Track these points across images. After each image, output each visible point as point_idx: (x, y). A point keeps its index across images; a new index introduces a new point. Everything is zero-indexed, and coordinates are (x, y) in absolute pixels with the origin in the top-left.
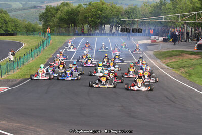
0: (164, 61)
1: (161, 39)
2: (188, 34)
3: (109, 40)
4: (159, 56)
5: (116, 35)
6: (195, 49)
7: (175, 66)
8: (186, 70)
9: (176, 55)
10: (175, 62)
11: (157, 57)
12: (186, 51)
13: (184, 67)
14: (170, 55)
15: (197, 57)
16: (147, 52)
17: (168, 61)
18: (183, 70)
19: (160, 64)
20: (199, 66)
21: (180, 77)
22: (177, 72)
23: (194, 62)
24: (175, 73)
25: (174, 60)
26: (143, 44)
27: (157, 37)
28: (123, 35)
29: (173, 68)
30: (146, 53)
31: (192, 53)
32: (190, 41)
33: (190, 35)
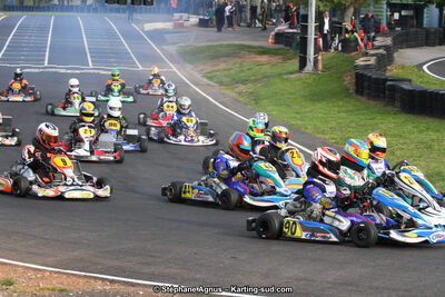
0: (201, 67)
1: (194, 20)
2: (254, 9)
3: (81, 20)
4: (190, 56)
5: (95, 10)
6: (269, 42)
7: (225, 79)
8: (249, 87)
9: (228, 56)
10: (225, 70)
11: (185, 60)
12: (249, 47)
13: (244, 82)
14: (214, 54)
15: (275, 59)
16: (165, 47)
17: (208, 67)
18: (242, 88)
19: (191, 75)
20: (277, 80)
21: (234, 104)
22: (228, 92)
23: (267, 69)
24: (223, 94)
25: (222, 66)
26: (156, 30)
27: (185, 16)
28: (111, 11)
29: (221, 83)
30: (162, 50)
31: (263, 51)
32: (258, 24)
33: (259, 11)
